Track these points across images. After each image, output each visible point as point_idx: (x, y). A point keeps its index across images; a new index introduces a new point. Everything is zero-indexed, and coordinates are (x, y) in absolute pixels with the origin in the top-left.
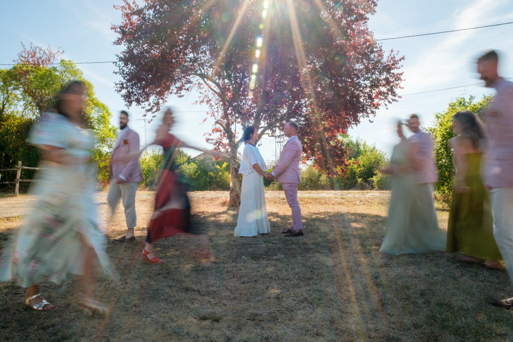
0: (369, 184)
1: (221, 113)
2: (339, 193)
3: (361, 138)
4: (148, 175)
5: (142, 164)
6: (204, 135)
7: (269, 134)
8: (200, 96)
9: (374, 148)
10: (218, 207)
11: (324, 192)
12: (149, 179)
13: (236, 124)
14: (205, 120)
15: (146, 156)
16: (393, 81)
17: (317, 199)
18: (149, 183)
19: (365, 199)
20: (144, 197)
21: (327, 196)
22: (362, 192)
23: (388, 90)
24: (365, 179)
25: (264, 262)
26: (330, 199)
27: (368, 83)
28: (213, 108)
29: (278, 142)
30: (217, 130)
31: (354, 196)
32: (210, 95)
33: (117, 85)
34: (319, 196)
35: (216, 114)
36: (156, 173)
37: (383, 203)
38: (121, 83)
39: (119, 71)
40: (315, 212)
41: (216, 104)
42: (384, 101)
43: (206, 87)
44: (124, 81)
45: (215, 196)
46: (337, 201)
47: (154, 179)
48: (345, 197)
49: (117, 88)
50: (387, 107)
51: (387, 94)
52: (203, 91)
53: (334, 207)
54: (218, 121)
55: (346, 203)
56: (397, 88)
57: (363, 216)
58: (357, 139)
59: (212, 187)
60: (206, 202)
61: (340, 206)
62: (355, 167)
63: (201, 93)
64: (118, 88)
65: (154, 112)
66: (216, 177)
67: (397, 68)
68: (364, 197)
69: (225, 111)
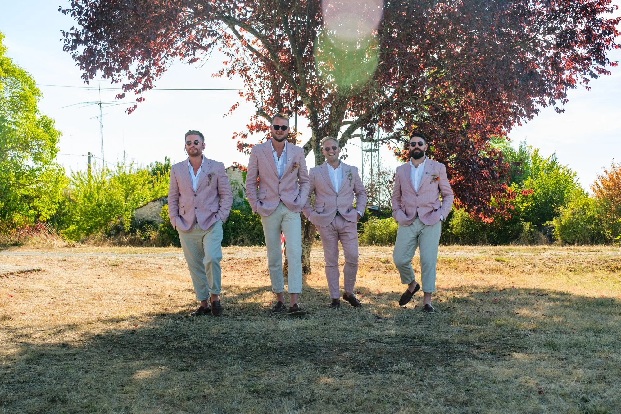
0: (545, 234)
1: (268, 93)
2: (490, 250)
3: (528, 144)
4: (108, 215)
5: (98, 193)
6: (234, 137)
7: (362, 136)
8: (226, 60)
9: (554, 163)
10: (263, 278)
11: (461, 249)
12: (113, 222)
13: (298, 115)
14: (234, 107)
15: (104, 177)
16: (600, 36)
17: (450, 262)
18: (111, 230)
19: (542, 261)
20: (114, 258)
21: (469, 256)
22: (535, 249)
23: (590, 52)
24: (537, 223)
25: (378, 377)
26: (475, 262)
27: (551, 38)
28: (252, 84)
29: (367, 151)
30: (259, 128)
31: (519, 255)
32: (247, 57)
33: (67, 36)
34: (455, 256)
35: (258, 96)
36: (126, 211)
37: (575, 270)
38: (73, 31)
39: (72, 8)
40: (450, 287)
41: (260, 77)
42: (582, 73)
43: (238, 42)
44: (80, 28)
45: (253, 256)
46: (489, 265)
47: (122, 223)
48: (503, 258)
49: (66, 43)
50: (588, 86)
51: (589, 59)
52: (232, 50)
53: (483, 276)
54: (262, 110)
55: (507, 269)
56: (607, 48)
57: (540, 294)
58: (521, 146)
59: (240, 238)
60: (237, 267)
61: (496, 275)
62: (518, 200)
63: (228, 54)
64: (69, 42)
65: (139, 92)
66: (246, 220)
67: (608, 11)
68: (541, 258)
69: (276, 89)
